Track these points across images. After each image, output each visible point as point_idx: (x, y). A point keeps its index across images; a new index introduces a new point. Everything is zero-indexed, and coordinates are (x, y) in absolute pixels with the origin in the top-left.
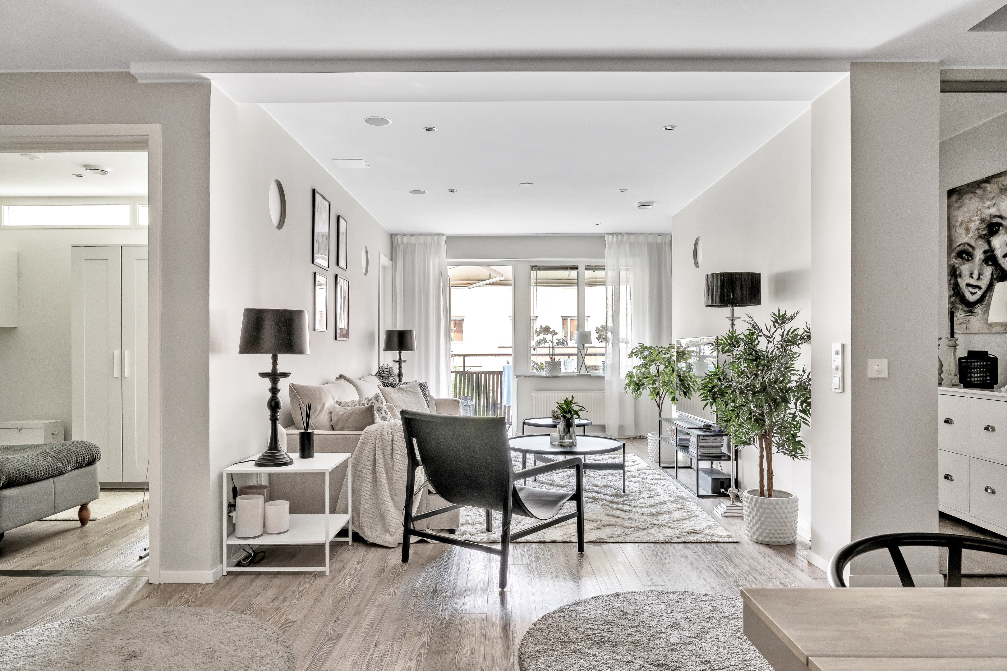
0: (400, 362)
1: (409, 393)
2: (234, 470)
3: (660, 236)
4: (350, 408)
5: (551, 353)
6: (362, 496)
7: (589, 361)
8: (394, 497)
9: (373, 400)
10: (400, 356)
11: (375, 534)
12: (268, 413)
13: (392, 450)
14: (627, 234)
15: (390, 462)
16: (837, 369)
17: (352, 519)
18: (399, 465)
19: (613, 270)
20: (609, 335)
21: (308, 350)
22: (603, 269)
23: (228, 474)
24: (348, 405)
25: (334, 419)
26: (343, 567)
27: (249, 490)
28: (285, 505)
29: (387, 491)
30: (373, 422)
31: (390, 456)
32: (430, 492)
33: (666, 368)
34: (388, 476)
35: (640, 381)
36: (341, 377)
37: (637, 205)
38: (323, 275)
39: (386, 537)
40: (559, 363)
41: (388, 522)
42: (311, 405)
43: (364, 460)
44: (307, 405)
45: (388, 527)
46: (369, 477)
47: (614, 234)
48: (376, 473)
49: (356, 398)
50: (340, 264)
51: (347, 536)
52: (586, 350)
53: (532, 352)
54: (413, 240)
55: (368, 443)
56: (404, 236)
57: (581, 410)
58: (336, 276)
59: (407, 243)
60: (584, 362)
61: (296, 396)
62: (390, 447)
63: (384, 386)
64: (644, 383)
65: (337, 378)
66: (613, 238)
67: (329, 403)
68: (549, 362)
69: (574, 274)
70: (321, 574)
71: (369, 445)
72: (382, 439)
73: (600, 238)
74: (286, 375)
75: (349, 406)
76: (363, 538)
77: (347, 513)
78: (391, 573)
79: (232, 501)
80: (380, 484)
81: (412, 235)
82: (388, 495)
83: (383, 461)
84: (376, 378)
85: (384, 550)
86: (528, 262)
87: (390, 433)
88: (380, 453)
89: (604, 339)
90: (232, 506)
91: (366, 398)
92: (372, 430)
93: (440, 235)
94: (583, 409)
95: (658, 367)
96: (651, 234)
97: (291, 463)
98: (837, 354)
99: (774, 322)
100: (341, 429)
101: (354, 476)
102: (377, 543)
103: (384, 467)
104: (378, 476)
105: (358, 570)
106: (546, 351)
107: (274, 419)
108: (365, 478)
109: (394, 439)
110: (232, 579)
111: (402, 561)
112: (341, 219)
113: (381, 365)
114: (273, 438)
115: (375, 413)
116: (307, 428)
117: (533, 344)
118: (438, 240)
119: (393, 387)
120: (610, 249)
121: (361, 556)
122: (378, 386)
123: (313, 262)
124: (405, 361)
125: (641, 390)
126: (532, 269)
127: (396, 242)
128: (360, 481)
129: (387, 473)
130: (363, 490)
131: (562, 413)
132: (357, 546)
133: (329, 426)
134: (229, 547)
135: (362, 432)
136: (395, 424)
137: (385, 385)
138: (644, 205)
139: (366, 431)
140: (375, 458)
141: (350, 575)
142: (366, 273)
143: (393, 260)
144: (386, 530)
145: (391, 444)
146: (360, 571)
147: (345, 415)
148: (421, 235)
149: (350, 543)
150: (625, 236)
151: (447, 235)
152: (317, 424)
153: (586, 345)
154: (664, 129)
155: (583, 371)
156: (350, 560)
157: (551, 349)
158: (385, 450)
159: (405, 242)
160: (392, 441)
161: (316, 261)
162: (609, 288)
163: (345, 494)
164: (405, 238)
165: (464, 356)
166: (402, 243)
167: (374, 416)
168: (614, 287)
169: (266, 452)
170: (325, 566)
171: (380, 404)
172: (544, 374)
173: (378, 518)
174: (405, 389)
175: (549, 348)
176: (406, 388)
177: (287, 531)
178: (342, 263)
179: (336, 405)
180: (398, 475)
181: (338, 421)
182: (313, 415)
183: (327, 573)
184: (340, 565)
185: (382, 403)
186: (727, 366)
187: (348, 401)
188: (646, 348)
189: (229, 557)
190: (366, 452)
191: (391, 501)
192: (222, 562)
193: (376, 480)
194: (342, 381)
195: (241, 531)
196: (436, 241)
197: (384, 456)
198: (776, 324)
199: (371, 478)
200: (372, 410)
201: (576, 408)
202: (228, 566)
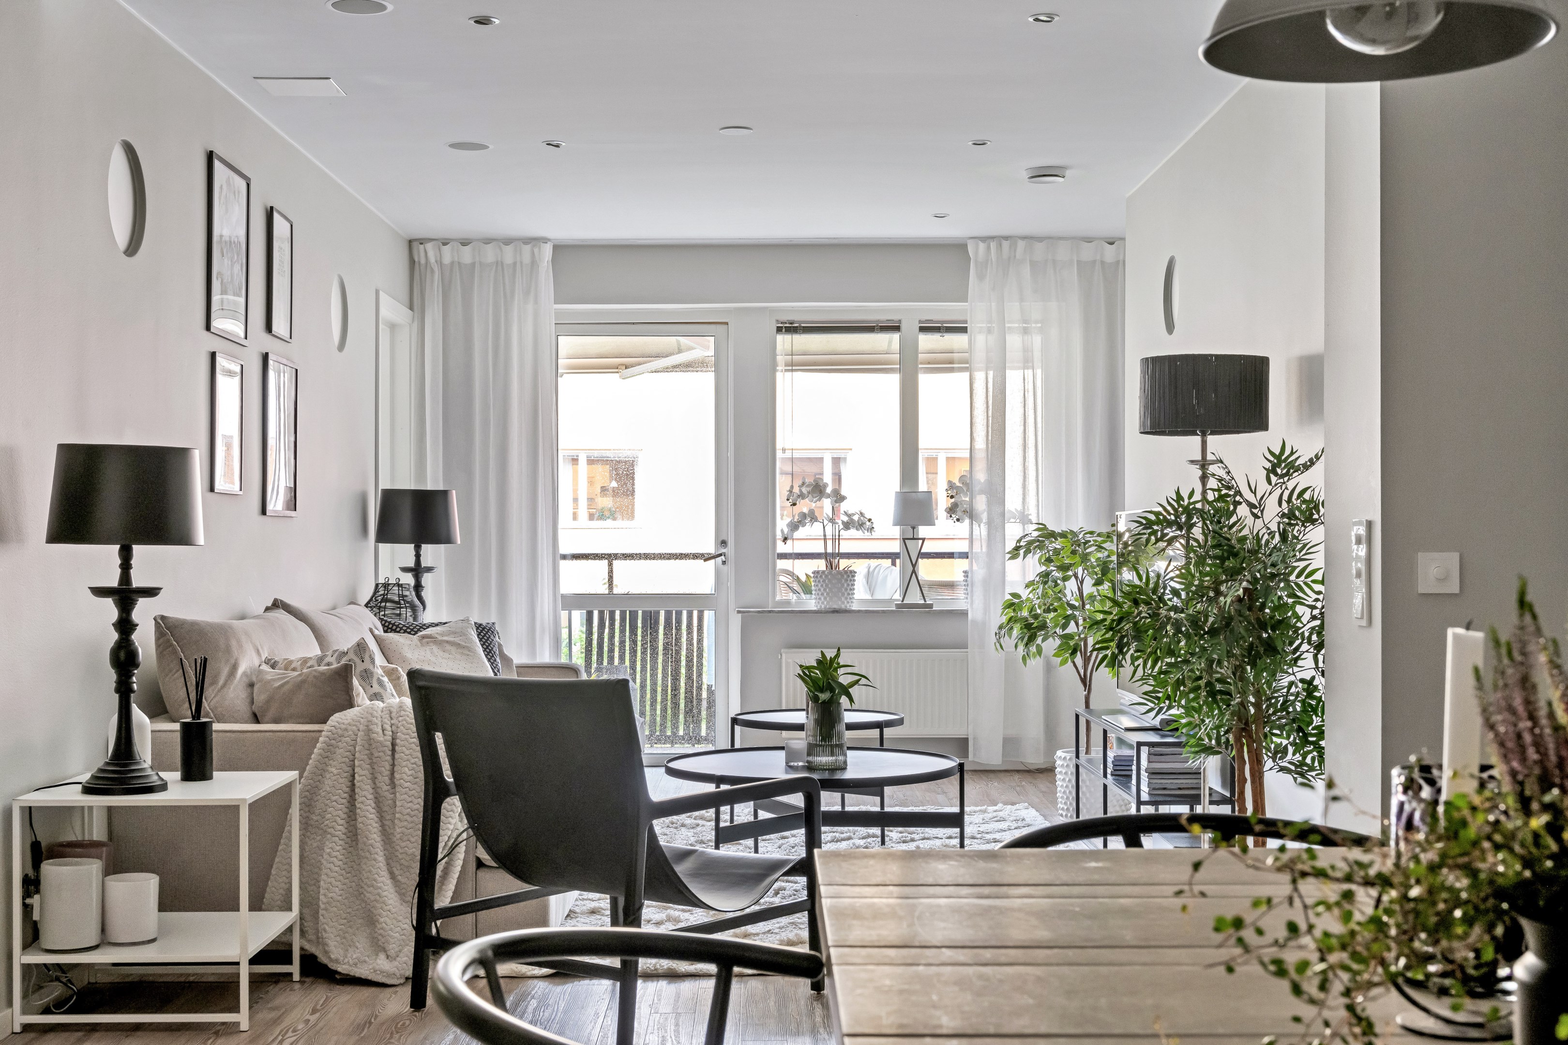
0: (417, 570)
1: (448, 647)
2: (34, 801)
3: (1111, 243)
4: (296, 673)
5: (830, 550)
6: (325, 871)
7: (928, 570)
8: (397, 873)
9: (352, 655)
10: (418, 556)
11: (354, 955)
12: (111, 676)
13: (393, 765)
14: (1024, 238)
15: (387, 794)
16: (1359, 575)
17: (301, 924)
18: (410, 799)
19: (989, 331)
20: (981, 504)
21: (200, 537)
22: (964, 330)
23: (22, 808)
24: (293, 666)
25: (260, 698)
26: (279, 1018)
27: (68, 850)
28: (150, 883)
29: (381, 858)
30: (350, 704)
31: (387, 779)
32: (480, 864)
33: (1098, 583)
34: (383, 826)
35: (1036, 617)
36: (277, 605)
37: (1025, 175)
38: (232, 356)
39: (379, 961)
40: (850, 575)
41: (382, 929)
42: (206, 659)
43: (328, 789)
44: (199, 661)
45: (383, 940)
46: (340, 828)
47: (992, 238)
48: (356, 820)
49: (315, 651)
50: (275, 328)
51: (290, 962)
52: (920, 542)
53: (781, 548)
54: (466, 255)
55: (339, 751)
56: (445, 244)
57: (856, 682)
58: (265, 358)
59: (452, 263)
60: (914, 572)
61: (172, 645)
62: (389, 758)
63: (385, 632)
64: (1046, 623)
65: (267, 609)
66: (989, 248)
67: (248, 662)
68: (823, 572)
69: (889, 342)
70: (231, 1029)
71: (341, 754)
72: (370, 741)
73: (959, 248)
74: (151, 592)
75: (294, 670)
76: (325, 966)
77: (289, 909)
78: (384, 1028)
79: (31, 873)
80: (365, 843)
81: (465, 243)
82: (384, 868)
83: (371, 791)
84: (367, 611)
85: (373, 990)
86: (772, 311)
87: (388, 727)
88: (366, 772)
89: (965, 512)
90: (32, 885)
91: (335, 651)
92: (346, 722)
93: (535, 241)
94: (863, 681)
95: (1082, 582)
96: (1089, 240)
97: (163, 787)
98: (1359, 541)
99: (1269, 471)
100: (276, 721)
101: (306, 825)
102: (357, 975)
103: (373, 805)
104: (360, 826)
105: (311, 1023)
106: (818, 547)
107: (124, 689)
108: (329, 830)
109: (398, 741)
110: (33, 1039)
111: (411, 1007)
112: (276, 216)
113: (381, 580)
114: (123, 732)
115: (355, 682)
116: (197, 714)
117: (782, 525)
118: (533, 253)
119: (409, 633)
120: (981, 277)
121: (319, 1000)
122: (371, 630)
123: (208, 327)
124: (429, 569)
125: (1039, 640)
126: (779, 330)
127: (423, 261)
128: (318, 838)
129: (381, 818)
130: (325, 856)
131: (811, 691)
132: (313, 983)
133: (248, 715)
134: (27, 969)
135: (325, 727)
136: (401, 707)
137: (389, 627)
138: (1042, 174)
139: (333, 724)
140: (354, 785)
141: (294, 1031)
142: (342, 346)
143: (415, 308)
144: (378, 946)
145: (390, 753)
146: (315, 1025)
147: (287, 687)
148: (488, 241)
149: (296, 977)
150: (1021, 244)
151: (557, 243)
152: (220, 709)
153: (923, 531)
154: (1031, 19)
155: (914, 597)
156: (294, 1007)
157: (829, 543)
158: (375, 766)
159: (447, 260)
160: (393, 745)
161: (216, 324)
162: (980, 376)
163: (285, 867)
164: (446, 249)
165: (610, 558)
166: (440, 263)
167: (352, 690)
168: (991, 374)
169: (107, 764)
170: (238, 1011)
171: (367, 665)
172: (811, 603)
173: (360, 921)
174: (440, 638)
175: (825, 539)
176: (442, 635)
177: (154, 940)
178: (280, 325)
179: (265, 667)
180: (406, 823)
181: (269, 701)
182: (210, 690)
183: (244, 1026)
184: (273, 1015)
185: (373, 661)
186: (1172, 575)
187: (292, 658)
188: (1053, 535)
189: (25, 996)
190: (333, 770)
191: (389, 882)
192: (10, 1003)
193: (356, 835)
194: (280, 614)
195: (51, 937)
196: (527, 259)
197: (374, 779)
198: (1272, 476)
199: (344, 831)
200: (347, 677)
201: (844, 680)
202: (24, 1012)
